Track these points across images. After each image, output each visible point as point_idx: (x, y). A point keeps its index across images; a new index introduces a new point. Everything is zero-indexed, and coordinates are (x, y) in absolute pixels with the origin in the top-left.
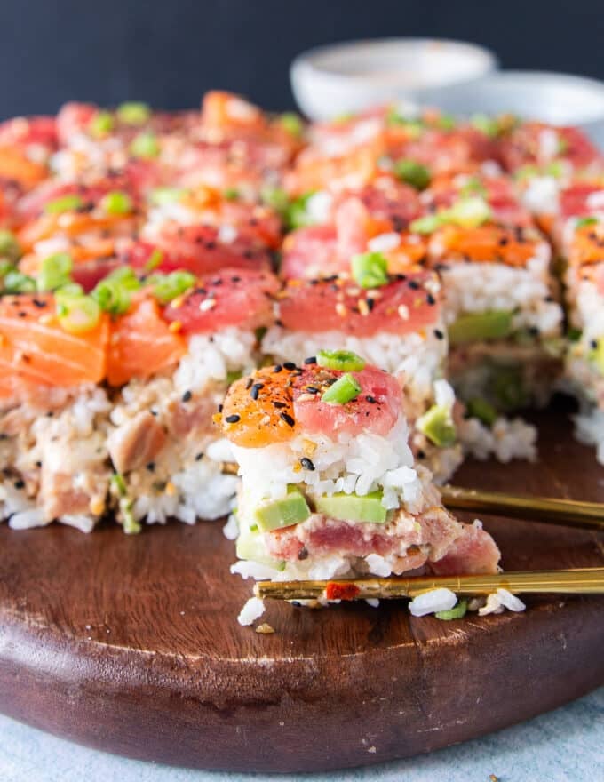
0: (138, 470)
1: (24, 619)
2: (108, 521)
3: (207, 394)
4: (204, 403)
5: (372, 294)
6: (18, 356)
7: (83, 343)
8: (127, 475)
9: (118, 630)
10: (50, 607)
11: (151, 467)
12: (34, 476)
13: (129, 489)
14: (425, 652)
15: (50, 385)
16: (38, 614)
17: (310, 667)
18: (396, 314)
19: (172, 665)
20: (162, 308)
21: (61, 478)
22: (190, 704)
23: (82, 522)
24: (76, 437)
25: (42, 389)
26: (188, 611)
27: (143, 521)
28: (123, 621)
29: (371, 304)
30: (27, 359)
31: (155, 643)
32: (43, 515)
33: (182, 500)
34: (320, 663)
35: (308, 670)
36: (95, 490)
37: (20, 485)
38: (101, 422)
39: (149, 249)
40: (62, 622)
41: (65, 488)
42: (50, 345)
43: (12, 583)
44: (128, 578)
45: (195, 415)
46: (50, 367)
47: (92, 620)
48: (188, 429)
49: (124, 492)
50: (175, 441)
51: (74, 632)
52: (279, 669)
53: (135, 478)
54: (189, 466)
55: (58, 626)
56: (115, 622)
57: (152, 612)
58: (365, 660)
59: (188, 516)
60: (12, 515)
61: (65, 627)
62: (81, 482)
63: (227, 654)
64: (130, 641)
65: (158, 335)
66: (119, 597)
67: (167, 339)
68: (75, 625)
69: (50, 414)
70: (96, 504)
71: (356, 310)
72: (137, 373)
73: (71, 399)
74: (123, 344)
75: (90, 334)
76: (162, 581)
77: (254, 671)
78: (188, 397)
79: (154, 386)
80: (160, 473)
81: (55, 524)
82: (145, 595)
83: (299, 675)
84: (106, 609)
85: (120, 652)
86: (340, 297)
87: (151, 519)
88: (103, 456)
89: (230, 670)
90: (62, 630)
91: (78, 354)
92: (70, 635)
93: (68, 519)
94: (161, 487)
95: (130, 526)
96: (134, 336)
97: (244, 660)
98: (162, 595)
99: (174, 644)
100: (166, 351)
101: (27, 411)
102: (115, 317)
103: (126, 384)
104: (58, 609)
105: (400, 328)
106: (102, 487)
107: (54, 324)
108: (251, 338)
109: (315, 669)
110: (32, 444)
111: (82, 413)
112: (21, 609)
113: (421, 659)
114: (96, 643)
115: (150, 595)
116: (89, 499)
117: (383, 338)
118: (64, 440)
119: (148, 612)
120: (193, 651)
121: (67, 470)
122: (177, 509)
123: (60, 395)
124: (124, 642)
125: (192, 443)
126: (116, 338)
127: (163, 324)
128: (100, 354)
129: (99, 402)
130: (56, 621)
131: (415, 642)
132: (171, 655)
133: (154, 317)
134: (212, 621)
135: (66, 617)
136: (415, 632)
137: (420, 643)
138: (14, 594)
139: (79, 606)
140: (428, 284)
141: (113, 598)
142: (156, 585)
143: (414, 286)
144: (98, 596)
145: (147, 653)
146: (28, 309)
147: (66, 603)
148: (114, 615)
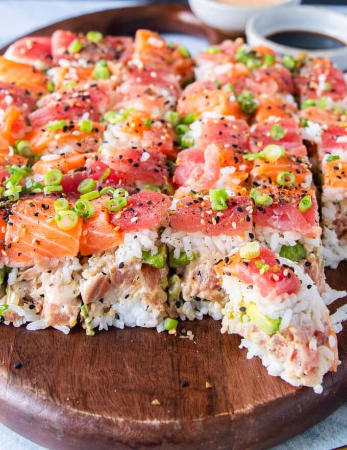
0: (94, 303)
1: (35, 393)
2: (78, 328)
3: (132, 264)
4: (131, 268)
5: (219, 214)
6: (34, 241)
7: (68, 235)
8: (89, 305)
9: (82, 401)
10: (48, 384)
11: (101, 300)
12: (40, 302)
13: (90, 314)
14: (233, 417)
15: (50, 257)
16: (42, 390)
17: (177, 426)
18: (230, 226)
19: (109, 423)
20: (110, 217)
21: (54, 307)
22: (118, 444)
23: (64, 329)
24: (63, 284)
25: (46, 258)
26: (118, 390)
27: (96, 329)
28: (85, 395)
29: (218, 219)
30: (38, 242)
31: (101, 410)
32: (45, 322)
33: (117, 317)
34: (182, 424)
35: (176, 428)
36: (72, 314)
37: (32, 307)
38: (76, 276)
39: (104, 167)
40: (54, 395)
41: (56, 312)
42: (51, 236)
43: (28, 368)
44: (88, 366)
45: (126, 274)
46: (51, 248)
47: (70, 394)
48: (122, 282)
49: (87, 315)
50: (114, 287)
51: (61, 402)
52: (163, 427)
53: (93, 306)
54: (122, 300)
55: (53, 398)
56: (81, 396)
57: (100, 390)
58: (204, 422)
59: (120, 324)
60: (28, 323)
61: (56, 398)
62: (65, 310)
63: (137, 418)
64: (89, 409)
65: (109, 232)
66: (83, 379)
67: (113, 235)
68: (61, 397)
69: (50, 272)
70: (72, 321)
71: (211, 223)
72: (96, 250)
73: (61, 264)
74: (89, 236)
75: (72, 231)
76: (105, 369)
77: (150, 428)
78: (122, 265)
79: (104, 258)
80: (106, 304)
81: (50, 328)
82: (96, 378)
83: (172, 430)
84: (77, 387)
85: (84, 415)
86: (202, 215)
87: (101, 328)
88: (77, 294)
89: (137, 427)
90: (55, 401)
91: (65, 241)
92: (58, 404)
93: (56, 327)
94: (106, 310)
95: (89, 332)
96: (95, 232)
97: (145, 422)
98: (105, 378)
99: (112, 410)
100: (111, 241)
101: (37, 268)
102: (86, 220)
103: (90, 256)
104: (52, 386)
105: (232, 233)
106: (76, 312)
107: (53, 223)
108: (155, 235)
109: (180, 427)
110: (39, 285)
111: (66, 271)
112: (33, 386)
113: (231, 422)
114: (72, 409)
115: (99, 378)
116: (69, 318)
117: (223, 237)
118: (57, 285)
119: (98, 389)
120: (120, 416)
121: (58, 303)
122: (114, 321)
123: (55, 262)
124: (86, 408)
125: (124, 289)
126: (86, 232)
127: (110, 226)
128: (77, 242)
129: (76, 266)
130: (51, 394)
131: (228, 412)
132: (109, 417)
133: (106, 223)
134: (130, 396)
135: (57, 392)
136: (229, 406)
137: (230, 413)
138: (30, 376)
139: (63, 385)
140: (247, 209)
141: (80, 379)
142: (103, 372)
143: (241, 210)
144: (72, 378)
145: (97, 416)
146: (39, 210)
147: (56, 382)
148: (81, 391)
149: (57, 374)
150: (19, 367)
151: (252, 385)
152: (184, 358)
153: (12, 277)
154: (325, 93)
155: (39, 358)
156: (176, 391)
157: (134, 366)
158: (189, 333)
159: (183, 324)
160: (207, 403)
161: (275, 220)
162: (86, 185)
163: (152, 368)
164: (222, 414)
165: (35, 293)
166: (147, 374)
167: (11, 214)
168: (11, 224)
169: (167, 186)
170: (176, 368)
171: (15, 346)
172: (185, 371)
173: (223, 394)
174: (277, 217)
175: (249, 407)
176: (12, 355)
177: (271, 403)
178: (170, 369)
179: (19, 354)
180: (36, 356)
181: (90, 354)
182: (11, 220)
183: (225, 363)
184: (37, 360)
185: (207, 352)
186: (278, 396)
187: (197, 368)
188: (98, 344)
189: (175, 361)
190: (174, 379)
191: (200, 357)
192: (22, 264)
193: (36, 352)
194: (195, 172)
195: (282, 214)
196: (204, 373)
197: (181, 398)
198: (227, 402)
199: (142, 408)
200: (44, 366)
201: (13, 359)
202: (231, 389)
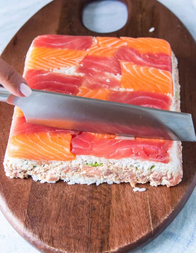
1: (34, 236)
9: (51, 241)
10: (39, 232)
16: (37, 235)
26: (66, 237)
31: (59, 247)
40: (41, 238)
43: (32, 223)
44: (55, 223)
47: (47, 238)
51: (44, 242)
55: (41, 239)
56: (52, 239)
57: (59, 236)
61: (42, 240)
64: (54, 246)
66: (53, 231)
68: (44, 239)
76: (62, 225)
82: (58, 230)
84: (50, 234)
85: (52, 249)
90: (41, 241)
98: (61, 230)
99: (63, 247)
104: (41, 234)
112: (33, 233)
114: (48, 246)
115: (59, 230)
119: (58, 236)
120: (66, 250)
124: (53, 246)
130: (40, 238)
131: (108, 251)
132: (62, 251)
134: (70, 240)
135: (42, 237)
136: (109, 248)
137: (109, 252)
138: (32, 228)
139: (45, 233)
141: (52, 231)
142: (61, 227)
144: (49, 230)
145: (57, 250)
147: (42, 231)
148: (52, 237)
149: (43, 227)
151: (119, 237)
152: (93, 221)
155: (36, 218)
156: (89, 238)
157: (73, 224)
160: (100, 246)
161: (133, 156)
163: (80, 226)
164: (105, 252)
166: (78, 229)
170: (90, 226)
171: (27, 211)
172: (93, 228)
173: (107, 241)
174: (134, 155)
175: (116, 249)
176: (26, 216)
178: (88, 227)
179: (29, 215)
180: (35, 217)
181: (56, 217)
183: (110, 225)
184: (36, 219)
185: (103, 218)
186: (129, 244)
187: (98, 227)
188: (60, 212)
189: (90, 222)
190: (88, 232)
191: (100, 221)
196: (100, 230)
197: (90, 242)
198: (108, 246)
199: (75, 248)
200: (38, 223)
201: (26, 218)
202: (110, 239)
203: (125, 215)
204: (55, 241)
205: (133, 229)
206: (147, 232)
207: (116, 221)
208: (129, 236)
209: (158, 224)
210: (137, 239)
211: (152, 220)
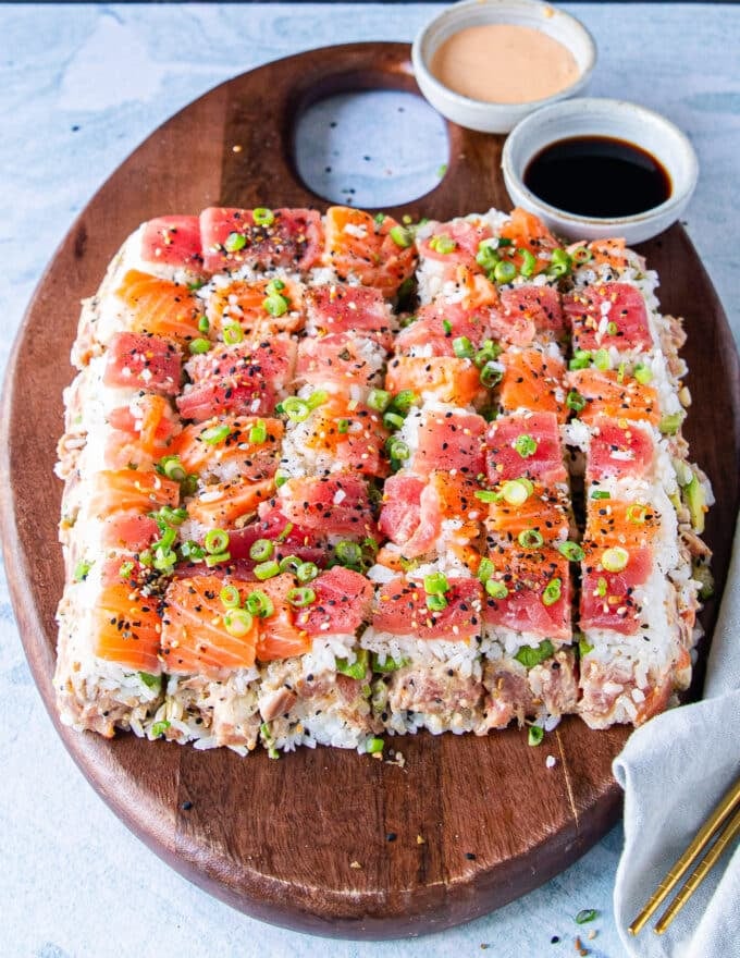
0: (278, 719)
1: (209, 847)
2: (260, 748)
3: (323, 675)
4: (323, 681)
5: (436, 615)
6: (198, 647)
7: (242, 643)
8: (271, 723)
9: (266, 859)
10: (225, 835)
11: (286, 716)
12: (209, 714)
13: (273, 735)
14: (449, 887)
15: (220, 667)
16: (219, 843)
17: (381, 899)
18: (451, 630)
19: (300, 893)
20: (294, 617)
21: (227, 727)
23: (242, 751)
24: (237, 698)
25: (214, 668)
26: (310, 844)
27: (280, 751)
28: (270, 851)
29: (434, 621)
30: (203, 649)
31: (290, 875)
32: (217, 740)
33: (307, 733)
34: (387, 897)
35: (379, 901)
36: (250, 736)
37: (199, 721)
38: (253, 687)
40: (234, 851)
41: (230, 733)
42: (220, 642)
43: (200, 809)
44: (273, 807)
45: (316, 688)
46: (220, 656)
47: (252, 850)
48: (311, 695)
49: (269, 737)
50: (302, 700)
51: (242, 862)
52: (364, 899)
53: (276, 724)
54: (312, 715)
55: (232, 855)
56: (266, 852)
57: (288, 844)
58: (413, 894)
59: (311, 744)
60: (195, 740)
61: (235, 855)
62: (241, 732)
63: (332, 887)
64: (276, 873)
65: (293, 638)
66: (268, 828)
67: (299, 642)
68: (242, 855)
69: (219, 683)
70: (251, 744)
71: (426, 625)
72: (276, 657)
73: (234, 674)
74: (268, 642)
75: (247, 637)
76: (294, 813)
77: (349, 902)
78: (311, 678)
79: (288, 667)
80: (293, 719)
81: (224, 748)
82: (283, 826)
83: (374, 904)
84: (260, 839)
85: (270, 881)
86: (414, 615)
87: (286, 750)
88: (256, 710)
89: (331, 899)
90: (234, 859)
91: (237, 649)
92: (239, 865)
93: (231, 747)
94: (292, 725)
95: (272, 754)
96: (275, 637)
97: (343, 893)
98: (294, 827)
99: (303, 875)
100: (296, 648)
101: (204, 678)
102: (262, 620)
103: (269, 662)
104: (230, 838)
105: (454, 638)
106: (255, 734)
107: (220, 625)
108: (352, 640)
109: (384, 901)
110: (207, 695)
111: (240, 682)
112: (208, 837)
113: (445, 893)
114: (255, 872)
115: (286, 826)
116: (246, 741)
117: (441, 641)
118: (229, 700)
119: (285, 842)
120: (313, 883)
121: (232, 723)
122: (303, 739)
123: (226, 672)
124: (273, 872)
125: (315, 702)
126: (263, 637)
127: (294, 632)
128: (253, 650)
129: (253, 674)
130: (230, 850)
131: (443, 880)
132: (300, 885)
133: (289, 626)
134: (324, 855)
135: (236, 846)
136: (444, 871)
137: (446, 882)
138: (203, 822)
139: (243, 835)
140: (474, 604)
141: (264, 828)
142: (290, 816)
143: (464, 608)
144: (254, 826)
145: (286, 883)
146: (201, 599)
147: (235, 831)
148: (265, 846)
149: (236, 820)
150: (189, 807)
151: (474, 840)
152: (391, 796)
153: (172, 686)
154: (606, 338)
155: (212, 794)
156: (380, 846)
157: (329, 808)
158: (399, 756)
159: (390, 742)
160: (418, 867)
161: (510, 618)
162: (261, 549)
163: (351, 812)
164: (435, 883)
165: (201, 703)
166: (346, 821)
167: (166, 605)
168: (168, 623)
169: (370, 540)
170: (380, 811)
171: (182, 775)
172: (392, 816)
173: (437, 853)
174: (513, 614)
175: (469, 874)
176: (180, 789)
177: (497, 866)
178: (374, 814)
179: (187, 787)
180: (208, 791)
181: (275, 789)
182: (166, 617)
183: (442, 805)
184: (210, 798)
185: (421, 786)
186: (506, 857)
187: (406, 812)
188: (283, 772)
189: (380, 799)
190: (378, 829)
191: (412, 794)
192: (184, 673)
193: (208, 786)
194: (407, 521)
195: (519, 609)
196: (415, 820)
197: (386, 858)
198: (442, 865)
199: (340, 873)
200: (220, 808)
201: (180, 795)
202: (447, 846)
203: (488, 776)
204: (276, 858)
205: (517, 814)
206: (561, 821)
207: (461, 793)
208: (503, 836)
209: (593, 797)
210: (532, 843)
211: (573, 787)
